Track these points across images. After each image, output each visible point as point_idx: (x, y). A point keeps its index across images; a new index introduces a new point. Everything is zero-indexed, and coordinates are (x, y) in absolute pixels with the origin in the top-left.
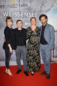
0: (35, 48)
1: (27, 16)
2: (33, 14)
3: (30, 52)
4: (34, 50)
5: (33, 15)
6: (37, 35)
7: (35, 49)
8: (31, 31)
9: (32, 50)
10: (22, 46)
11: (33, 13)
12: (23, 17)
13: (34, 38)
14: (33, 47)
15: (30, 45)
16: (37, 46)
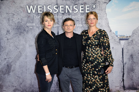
0: (97, 71)
1: (71, 12)
2: (82, 7)
3: (87, 80)
4: (95, 75)
8: (86, 37)
9: (90, 76)
12: (63, 14)
13: (92, 51)
14: (93, 69)
15: (87, 65)
16: (101, 66)
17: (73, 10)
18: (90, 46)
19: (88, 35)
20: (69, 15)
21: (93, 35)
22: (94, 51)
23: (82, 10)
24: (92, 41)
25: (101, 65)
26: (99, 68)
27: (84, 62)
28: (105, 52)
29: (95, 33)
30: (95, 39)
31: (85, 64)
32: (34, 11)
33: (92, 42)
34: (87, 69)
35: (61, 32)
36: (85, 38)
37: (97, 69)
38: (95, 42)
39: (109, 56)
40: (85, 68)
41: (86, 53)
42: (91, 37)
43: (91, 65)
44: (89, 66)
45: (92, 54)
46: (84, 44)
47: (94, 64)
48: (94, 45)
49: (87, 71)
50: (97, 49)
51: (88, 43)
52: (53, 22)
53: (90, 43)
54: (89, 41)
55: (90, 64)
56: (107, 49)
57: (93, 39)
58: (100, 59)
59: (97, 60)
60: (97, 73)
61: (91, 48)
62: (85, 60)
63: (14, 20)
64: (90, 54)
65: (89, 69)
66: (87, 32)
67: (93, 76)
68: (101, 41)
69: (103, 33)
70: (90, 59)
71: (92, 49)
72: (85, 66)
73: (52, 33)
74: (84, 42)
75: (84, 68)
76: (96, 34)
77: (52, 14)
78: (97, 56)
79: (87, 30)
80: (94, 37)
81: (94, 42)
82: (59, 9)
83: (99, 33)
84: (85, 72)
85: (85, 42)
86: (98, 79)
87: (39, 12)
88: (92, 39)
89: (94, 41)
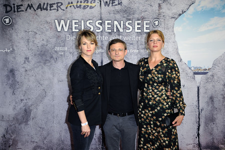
0: (159, 122)
1: (121, 30)
2: (138, 24)
4: (158, 127)
5: (137, 26)
6: (161, 83)
7: (159, 124)
8: (145, 69)
10: (124, 115)
11: (136, 22)
12: (110, 33)
13: (153, 91)
14: (155, 117)
15: (146, 112)
16: (165, 115)
17: (125, 28)
18: (151, 82)
19: (149, 67)
20: (119, 35)
21: (156, 67)
22: (156, 91)
23: (138, 28)
24: (154, 76)
25: (166, 113)
26: (163, 117)
27: (141, 107)
28: (174, 93)
29: (159, 64)
30: (158, 74)
31: (143, 109)
32: (66, 29)
33: (154, 78)
34: (145, 117)
35: (106, 61)
36: (143, 70)
37: (160, 119)
38: (158, 78)
39: (178, 99)
40: (142, 115)
41: (144, 94)
42: (153, 70)
43: (151, 112)
44: (149, 113)
45: (153, 96)
46: (142, 80)
47: (156, 110)
48: (156, 83)
49: (145, 120)
50: (161, 88)
51: (148, 78)
52: (94, 44)
53: (150, 79)
54: (149, 75)
55: (149, 111)
56: (176, 88)
57: (156, 73)
58: (165, 104)
59: (161, 105)
60: (160, 124)
61: (152, 87)
62: (142, 104)
63: (37, 41)
64: (149, 95)
65: (149, 118)
66: (147, 61)
67: (155, 128)
68: (167, 76)
69: (171, 64)
70: (151, 103)
71: (154, 89)
72: (142, 113)
73: (93, 61)
74: (141, 77)
75: (140, 115)
76: (160, 66)
77: (93, 33)
78: (161, 99)
79: (147, 58)
80: (157, 69)
81: (156, 78)
82: (104, 26)
83: (165, 65)
84: (142, 122)
85: (143, 77)
86: (161, 133)
87: (74, 30)
88: (154, 73)
89: (156, 76)
